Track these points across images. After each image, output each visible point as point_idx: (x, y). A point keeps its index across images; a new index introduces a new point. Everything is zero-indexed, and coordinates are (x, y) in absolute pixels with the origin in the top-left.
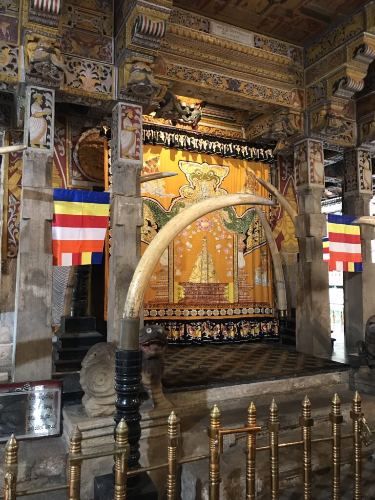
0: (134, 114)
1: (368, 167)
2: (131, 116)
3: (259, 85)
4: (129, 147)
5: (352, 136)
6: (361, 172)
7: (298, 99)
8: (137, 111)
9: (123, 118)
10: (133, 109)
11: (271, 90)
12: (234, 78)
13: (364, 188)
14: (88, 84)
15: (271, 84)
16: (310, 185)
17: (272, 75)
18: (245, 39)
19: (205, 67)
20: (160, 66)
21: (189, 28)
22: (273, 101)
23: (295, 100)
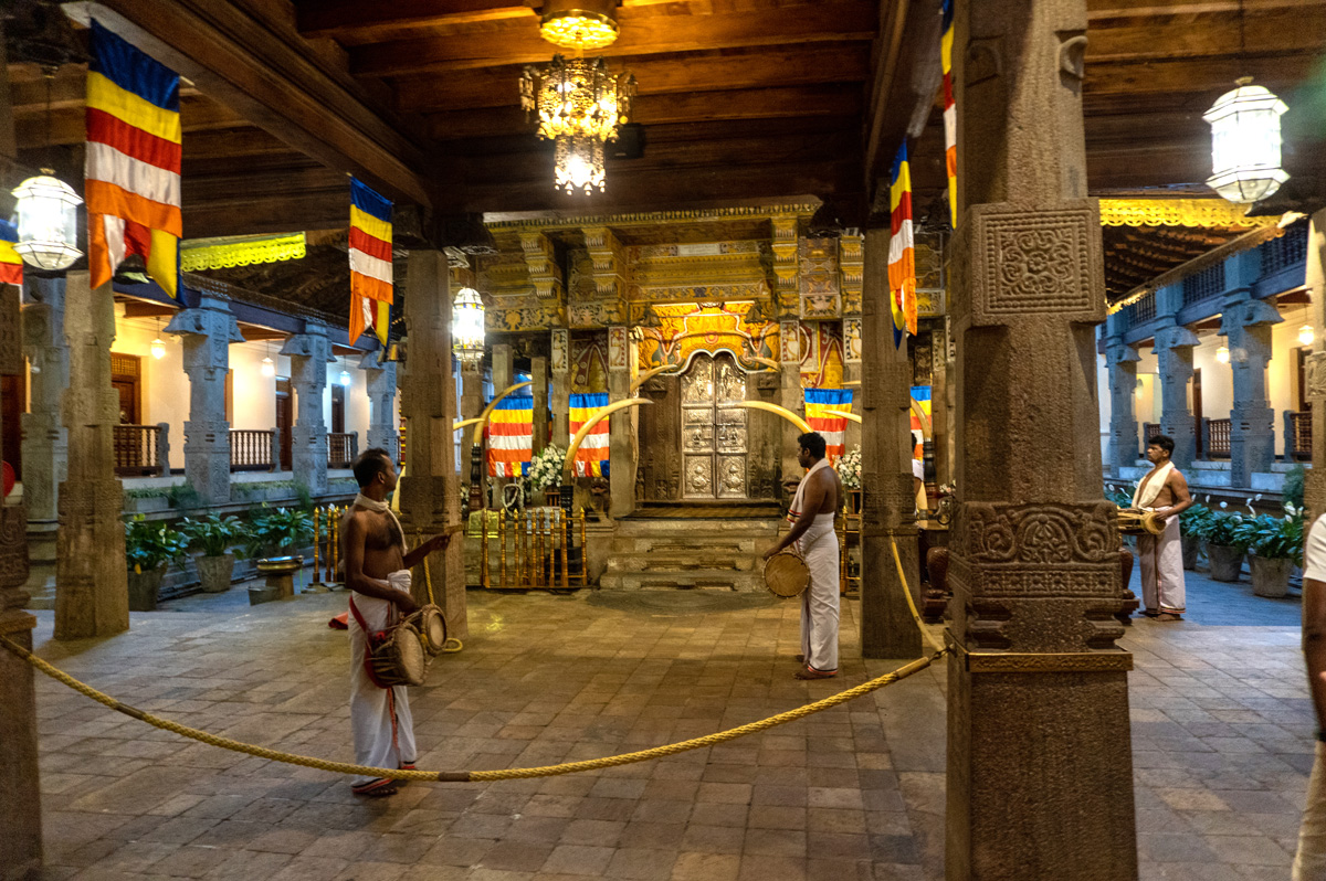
0: (620, 333)
1: (858, 336)
2: (617, 335)
3: (725, 285)
4: (617, 358)
5: (835, 308)
7: (767, 288)
8: (622, 330)
9: (612, 338)
10: (619, 330)
11: (737, 287)
12: (700, 286)
13: (851, 358)
14: (586, 318)
15: (739, 281)
16: (783, 363)
17: (741, 271)
18: (711, 250)
19: (674, 284)
20: (637, 294)
21: (660, 256)
22: (739, 296)
23: (763, 290)
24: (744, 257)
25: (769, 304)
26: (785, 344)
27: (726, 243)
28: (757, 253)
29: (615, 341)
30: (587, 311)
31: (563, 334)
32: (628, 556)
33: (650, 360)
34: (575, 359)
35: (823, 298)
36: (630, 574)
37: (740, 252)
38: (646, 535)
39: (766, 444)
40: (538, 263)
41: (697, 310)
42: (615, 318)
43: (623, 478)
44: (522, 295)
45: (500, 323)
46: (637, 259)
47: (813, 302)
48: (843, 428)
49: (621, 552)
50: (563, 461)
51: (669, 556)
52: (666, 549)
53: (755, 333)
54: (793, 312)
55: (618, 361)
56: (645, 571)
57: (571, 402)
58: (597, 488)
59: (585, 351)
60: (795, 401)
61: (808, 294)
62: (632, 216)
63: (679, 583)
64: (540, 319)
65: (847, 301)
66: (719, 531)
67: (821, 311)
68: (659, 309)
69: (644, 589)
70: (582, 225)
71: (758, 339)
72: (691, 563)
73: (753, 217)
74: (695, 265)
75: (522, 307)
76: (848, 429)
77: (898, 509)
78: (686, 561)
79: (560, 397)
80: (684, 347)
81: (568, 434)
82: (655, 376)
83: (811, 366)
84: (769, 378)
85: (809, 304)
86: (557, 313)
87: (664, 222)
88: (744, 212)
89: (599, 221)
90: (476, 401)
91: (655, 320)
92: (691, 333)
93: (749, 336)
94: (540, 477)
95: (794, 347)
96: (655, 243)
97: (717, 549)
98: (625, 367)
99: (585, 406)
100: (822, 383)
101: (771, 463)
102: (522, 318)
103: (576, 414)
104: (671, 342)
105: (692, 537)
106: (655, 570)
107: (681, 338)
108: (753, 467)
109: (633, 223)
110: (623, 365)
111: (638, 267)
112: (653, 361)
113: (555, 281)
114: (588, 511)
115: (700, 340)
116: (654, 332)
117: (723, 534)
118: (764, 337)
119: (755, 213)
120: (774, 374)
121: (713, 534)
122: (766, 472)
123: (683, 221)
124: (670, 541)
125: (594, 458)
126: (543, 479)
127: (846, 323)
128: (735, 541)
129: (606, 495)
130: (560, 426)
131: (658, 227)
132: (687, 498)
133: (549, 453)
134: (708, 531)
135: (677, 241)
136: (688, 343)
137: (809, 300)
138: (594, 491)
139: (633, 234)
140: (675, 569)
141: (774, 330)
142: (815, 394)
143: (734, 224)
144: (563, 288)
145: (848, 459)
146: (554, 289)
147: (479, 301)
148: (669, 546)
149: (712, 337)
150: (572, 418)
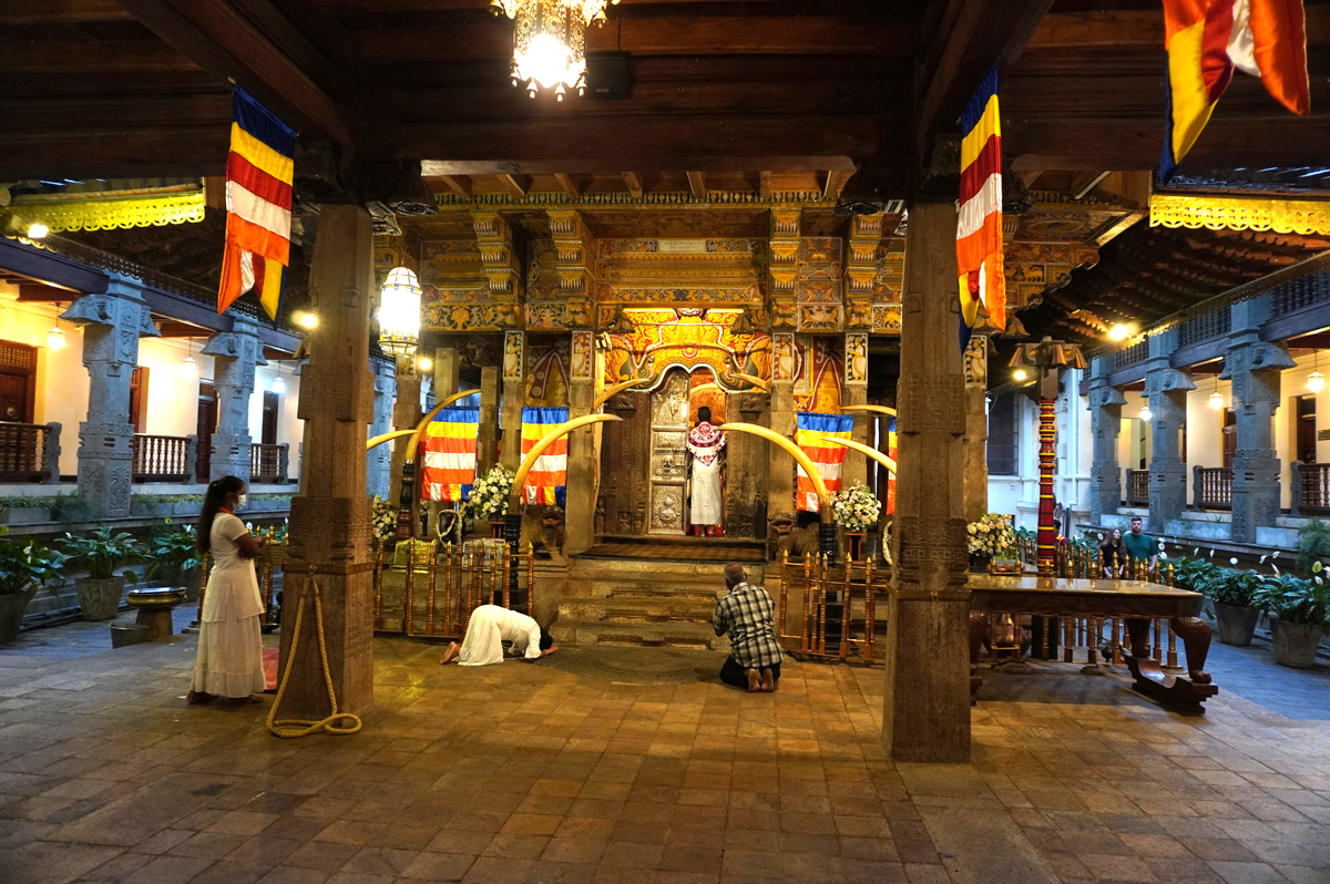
0: (585, 339)
1: (862, 354)
2: (582, 340)
3: (711, 288)
4: (580, 367)
5: (836, 320)
6: (850, 360)
7: (759, 294)
8: (588, 336)
9: (575, 344)
10: (584, 335)
11: (725, 291)
12: (681, 288)
13: (853, 378)
14: (548, 321)
15: (727, 284)
16: (775, 382)
17: (729, 274)
18: (696, 247)
19: (651, 284)
20: (608, 294)
21: (636, 252)
22: (726, 302)
23: (755, 296)
24: (734, 257)
25: (761, 312)
26: (777, 359)
27: (714, 240)
28: (749, 253)
29: (579, 347)
30: (548, 311)
31: (518, 336)
32: (583, 602)
33: (617, 373)
34: (532, 368)
35: (823, 308)
36: (585, 625)
37: (728, 252)
38: (606, 577)
39: (747, 475)
40: (492, 249)
41: (674, 319)
42: (580, 320)
43: (580, 506)
44: (472, 289)
45: (445, 321)
46: (610, 253)
47: (811, 313)
48: (841, 460)
49: (576, 597)
50: (510, 485)
51: (632, 604)
52: (629, 595)
53: (739, 348)
54: (790, 321)
55: (581, 371)
56: (603, 622)
57: (524, 417)
58: (550, 519)
59: (543, 359)
60: (786, 426)
61: (806, 303)
62: (608, 198)
63: (644, 639)
64: (490, 318)
65: (852, 312)
66: (693, 575)
67: (820, 323)
68: (633, 313)
69: (601, 643)
70: (547, 206)
71: (743, 355)
72: (658, 614)
73: (750, 206)
74: (677, 264)
75: (472, 304)
76: (846, 460)
77: (946, 565)
78: (652, 611)
79: (511, 410)
80: (658, 360)
81: (518, 453)
82: (622, 392)
83: (803, 389)
84: (754, 399)
85: (807, 314)
86: (513, 311)
87: (644, 207)
88: (740, 200)
89: (567, 201)
90: (411, 411)
91: (627, 325)
92: (666, 344)
93: (732, 351)
94: (483, 503)
95: (787, 363)
96: (632, 235)
97: (690, 597)
98: (589, 378)
99: (540, 421)
100: (813, 408)
101: (752, 496)
102: (471, 316)
103: (529, 431)
104: (642, 353)
105: (662, 582)
106: (615, 620)
107: (654, 350)
108: (730, 502)
109: (608, 207)
110: (587, 375)
111: (611, 263)
112: (621, 374)
113: (512, 273)
114: (537, 546)
115: (675, 353)
116: (623, 341)
117: (697, 579)
118: (750, 353)
119: (753, 201)
120: (759, 395)
121: (684, 579)
122: (745, 507)
123: (668, 207)
124: (634, 586)
125: (548, 482)
126: (486, 506)
127: (849, 339)
128: (712, 588)
129: (560, 528)
130: (510, 441)
131: (636, 214)
132: (653, 533)
133: (495, 475)
134: (680, 574)
135: (657, 234)
136: (661, 356)
137: (808, 309)
138: (546, 522)
139: (607, 221)
140: (639, 620)
141: (761, 345)
142: (809, 417)
143: (726, 214)
144: (521, 283)
145: (846, 496)
146: (510, 283)
147: (414, 282)
148: (633, 592)
149: (690, 350)
150: (524, 436)
